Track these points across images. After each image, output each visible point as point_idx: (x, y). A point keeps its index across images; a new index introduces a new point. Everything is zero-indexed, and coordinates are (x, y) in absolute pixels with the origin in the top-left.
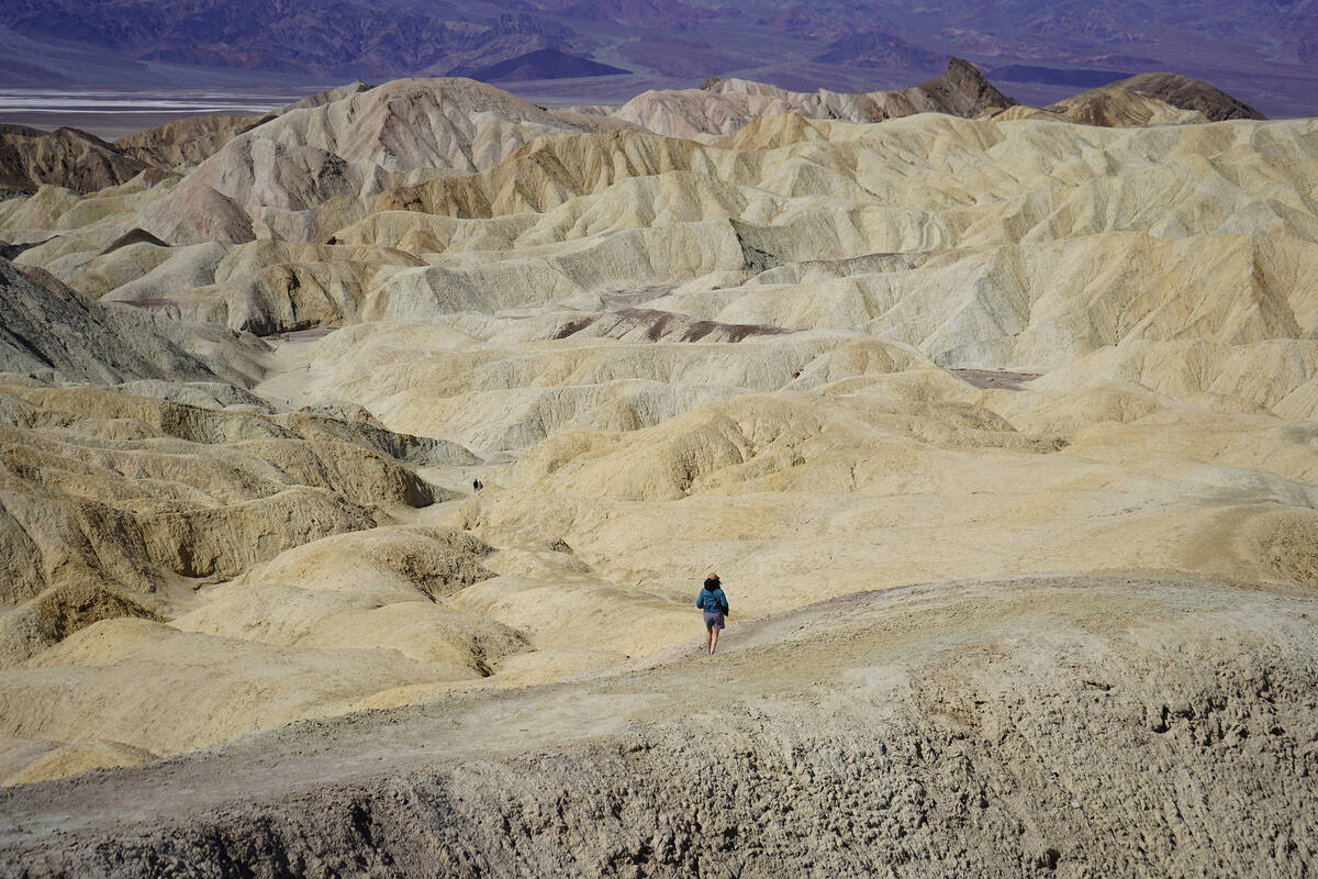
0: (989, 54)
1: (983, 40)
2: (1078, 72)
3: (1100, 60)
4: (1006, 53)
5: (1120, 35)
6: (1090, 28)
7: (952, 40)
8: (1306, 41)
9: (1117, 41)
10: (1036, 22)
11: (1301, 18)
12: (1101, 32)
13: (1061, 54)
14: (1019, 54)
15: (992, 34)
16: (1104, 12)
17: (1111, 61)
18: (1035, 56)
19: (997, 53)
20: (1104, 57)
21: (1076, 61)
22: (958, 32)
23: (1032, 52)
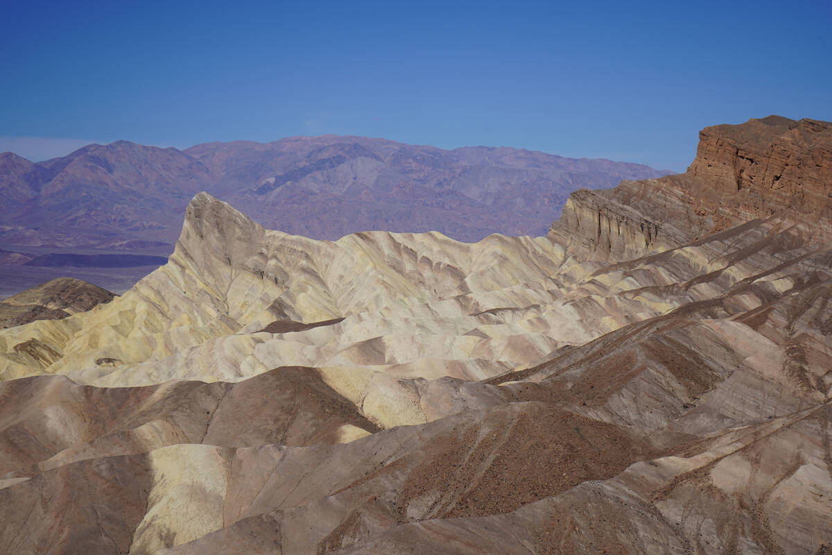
0: (33, 245)
1: (28, 234)
2: (102, 256)
3: (121, 246)
4: (47, 243)
5: (138, 224)
6: (115, 220)
7: (4, 236)
8: (276, 222)
9: (136, 229)
10: (71, 217)
11: (274, 204)
12: (123, 222)
13: (92, 242)
14: (58, 244)
15: (36, 229)
16: (126, 206)
17: (129, 245)
18: (70, 245)
19: (39, 244)
20: (124, 243)
21: (103, 246)
22: (8, 228)
23: (68, 242)
